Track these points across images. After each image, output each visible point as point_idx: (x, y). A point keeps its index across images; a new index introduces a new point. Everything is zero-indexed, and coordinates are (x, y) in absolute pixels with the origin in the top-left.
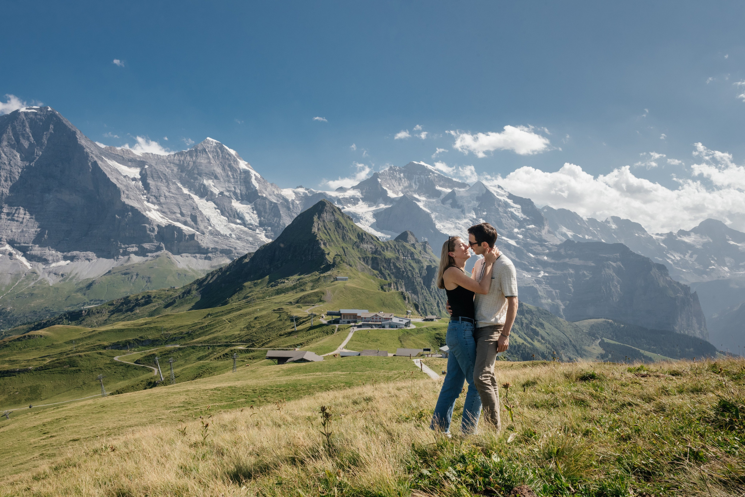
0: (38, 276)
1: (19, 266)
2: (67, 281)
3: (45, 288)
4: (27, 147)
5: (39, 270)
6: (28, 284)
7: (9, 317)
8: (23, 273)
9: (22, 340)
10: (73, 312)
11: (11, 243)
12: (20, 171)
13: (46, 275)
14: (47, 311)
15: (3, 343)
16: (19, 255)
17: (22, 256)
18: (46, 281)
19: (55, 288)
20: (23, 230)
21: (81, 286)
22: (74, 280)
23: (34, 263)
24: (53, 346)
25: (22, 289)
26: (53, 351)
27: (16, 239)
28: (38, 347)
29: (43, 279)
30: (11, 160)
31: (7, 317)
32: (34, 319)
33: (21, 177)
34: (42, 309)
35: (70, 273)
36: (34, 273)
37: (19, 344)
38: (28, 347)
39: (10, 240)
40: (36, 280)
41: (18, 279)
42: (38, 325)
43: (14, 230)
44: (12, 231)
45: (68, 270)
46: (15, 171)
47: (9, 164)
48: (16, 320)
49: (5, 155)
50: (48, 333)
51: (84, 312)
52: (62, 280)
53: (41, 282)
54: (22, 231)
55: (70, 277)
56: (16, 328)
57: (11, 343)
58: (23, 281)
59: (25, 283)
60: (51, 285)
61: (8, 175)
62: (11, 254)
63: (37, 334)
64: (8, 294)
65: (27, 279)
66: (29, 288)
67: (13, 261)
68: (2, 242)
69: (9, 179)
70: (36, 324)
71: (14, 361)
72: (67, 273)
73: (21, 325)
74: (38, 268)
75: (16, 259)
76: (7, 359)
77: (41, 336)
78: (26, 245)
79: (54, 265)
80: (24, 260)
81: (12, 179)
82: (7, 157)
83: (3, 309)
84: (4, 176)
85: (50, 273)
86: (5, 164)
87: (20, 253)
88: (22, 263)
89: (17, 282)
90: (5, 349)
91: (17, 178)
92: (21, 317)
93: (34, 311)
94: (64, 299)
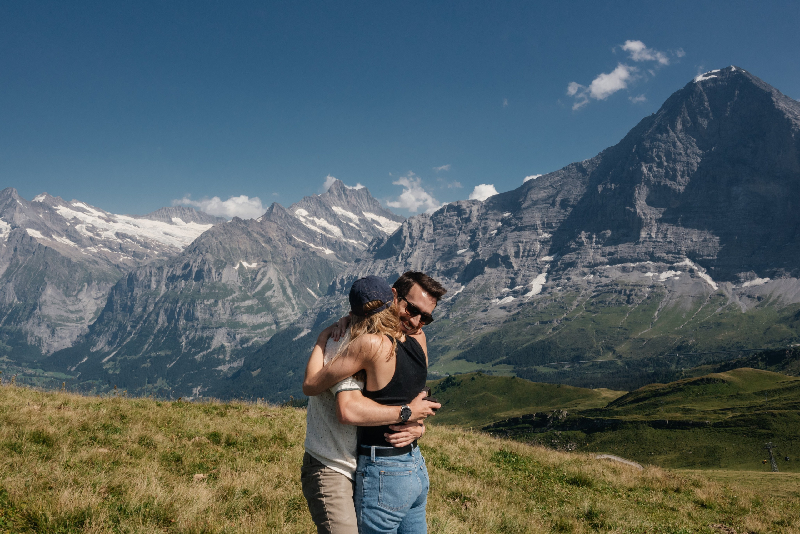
0: (726, 299)
1: (702, 286)
2: (766, 306)
3: (736, 316)
4: (705, 127)
5: (728, 292)
6: (714, 310)
7: (691, 353)
8: (707, 295)
9: (699, 384)
10: (772, 351)
11: (692, 256)
12: (699, 160)
13: (737, 298)
14: (738, 347)
15: (677, 385)
16: (702, 272)
17: (706, 273)
18: (737, 306)
19: (749, 317)
20: (705, 238)
21: (786, 313)
22: (776, 306)
23: (721, 282)
24: (737, 396)
25: (706, 317)
26: (738, 403)
27: (697, 251)
28: (719, 395)
29: (733, 303)
30: (688, 148)
31: (688, 352)
32: (722, 358)
33: (699, 168)
34: (733, 345)
35: (770, 296)
36: (721, 295)
37: (696, 388)
38: (707, 394)
39: (690, 252)
40: (724, 304)
41: (701, 303)
42: (724, 366)
43: (694, 240)
44: (692, 241)
45: (767, 292)
46: (693, 161)
47: (686, 154)
48: (700, 358)
49: (681, 142)
50: (732, 377)
51: (787, 351)
52: (759, 306)
53: (730, 308)
54: (705, 240)
55: (770, 301)
56: (698, 368)
57: (686, 386)
58: (708, 306)
59: (710, 309)
60: (744, 312)
61: (685, 168)
62: (691, 271)
63: (718, 377)
64: (690, 323)
65: (712, 303)
66: (715, 315)
67: (694, 279)
68: (682, 256)
69: (686, 173)
70: (723, 364)
71: (689, 410)
72: (766, 296)
73: (704, 364)
74: (726, 288)
75: (699, 277)
76: (681, 406)
77: (723, 381)
78: (710, 258)
79: (747, 284)
80: (708, 278)
81: (691, 172)
82: (683, 144)
83: (684, 342)
84: (680, 170)
85: (741, 295)
86: (681, 154)
87: (703, 269)
88: (705, 282)
89: (700, 307)
90: (679, 393)
91: (696, 169)
92: (706, 354)
93: (722, 347)
94: (762, 332)
